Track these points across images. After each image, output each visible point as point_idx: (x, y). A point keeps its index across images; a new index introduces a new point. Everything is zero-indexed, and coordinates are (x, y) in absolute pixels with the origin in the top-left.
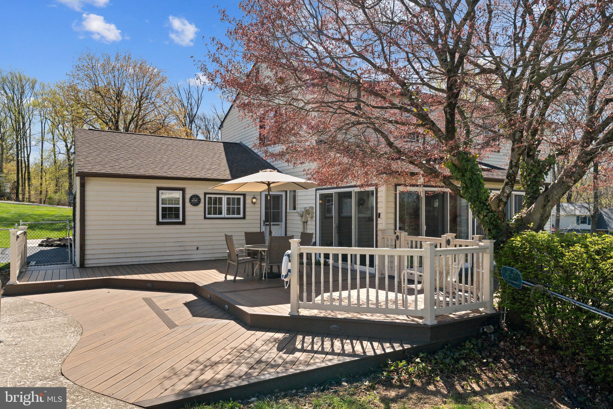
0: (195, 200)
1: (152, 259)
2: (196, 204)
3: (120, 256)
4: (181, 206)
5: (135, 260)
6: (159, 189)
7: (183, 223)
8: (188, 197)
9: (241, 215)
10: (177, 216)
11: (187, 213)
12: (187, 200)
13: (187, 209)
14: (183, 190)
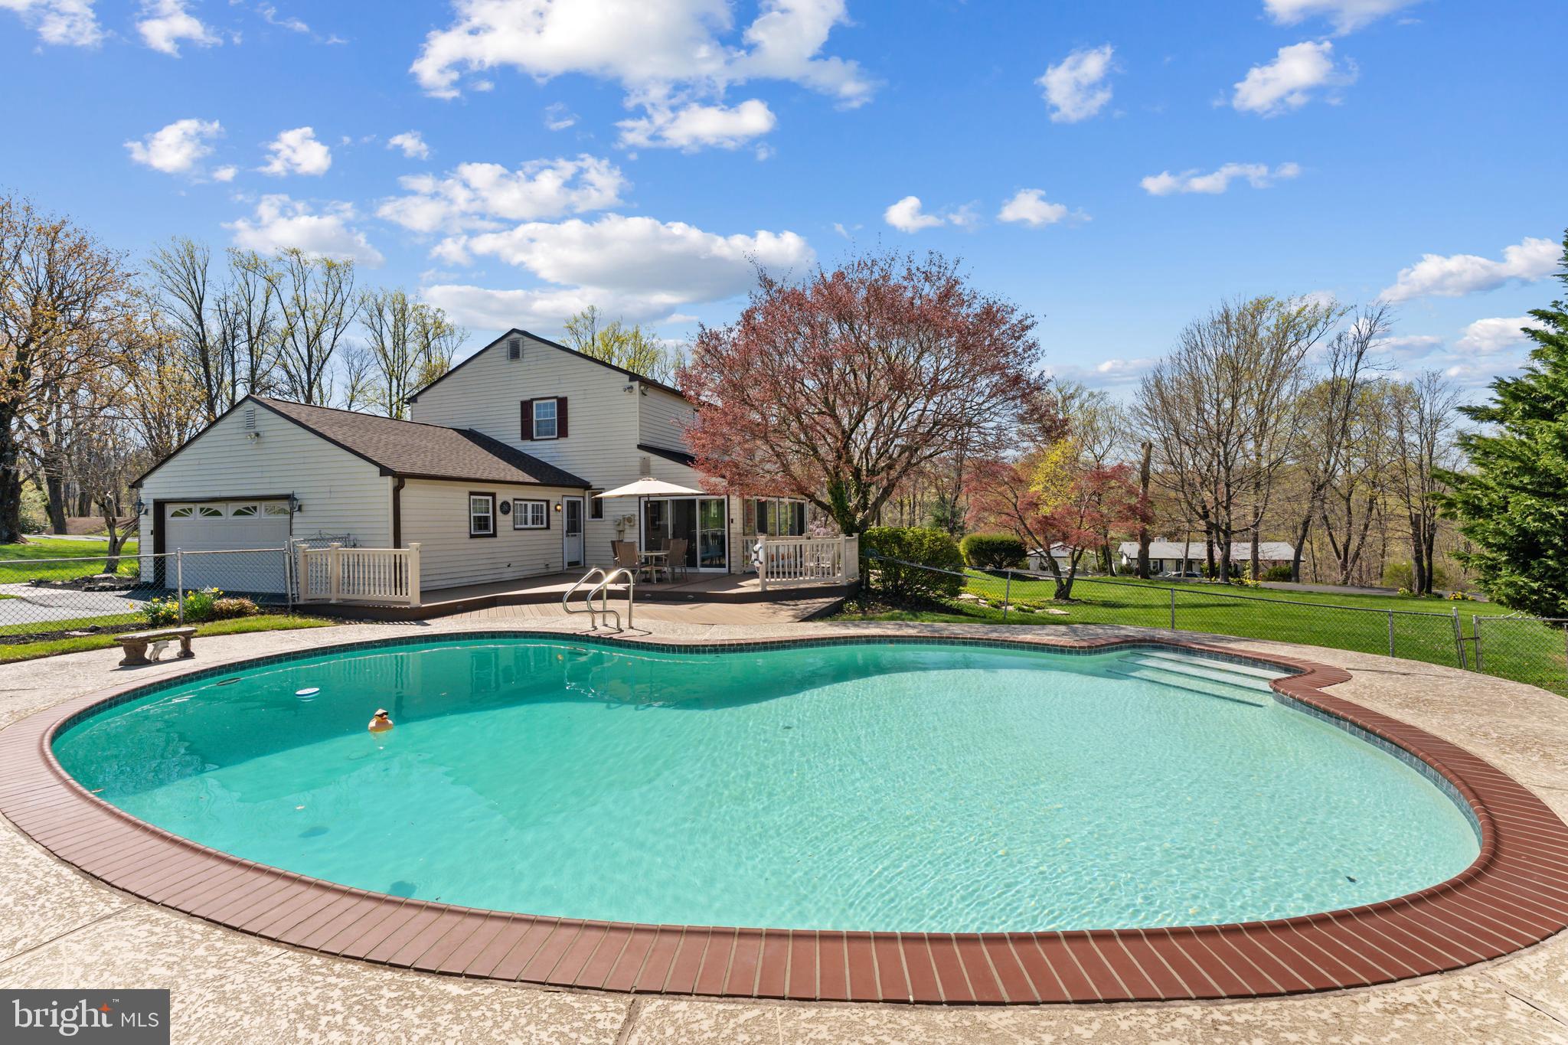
0: (506, 508)
1: (465, 580)
2: (505, 512)
3: (435, 578)
4: (490, 514)
5: (449, 582)
6: (472, 493)
7: (494, 535)
8: (498, 504)
9: (545, 525)
10: (486, 527)
11: (498, 523)
12: (498, 508)
13: (498, 519)
14: (493, 495)
